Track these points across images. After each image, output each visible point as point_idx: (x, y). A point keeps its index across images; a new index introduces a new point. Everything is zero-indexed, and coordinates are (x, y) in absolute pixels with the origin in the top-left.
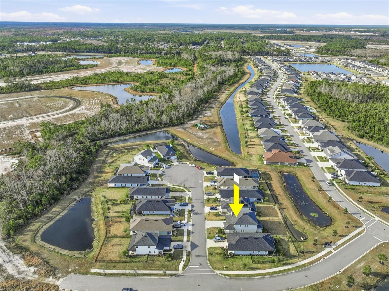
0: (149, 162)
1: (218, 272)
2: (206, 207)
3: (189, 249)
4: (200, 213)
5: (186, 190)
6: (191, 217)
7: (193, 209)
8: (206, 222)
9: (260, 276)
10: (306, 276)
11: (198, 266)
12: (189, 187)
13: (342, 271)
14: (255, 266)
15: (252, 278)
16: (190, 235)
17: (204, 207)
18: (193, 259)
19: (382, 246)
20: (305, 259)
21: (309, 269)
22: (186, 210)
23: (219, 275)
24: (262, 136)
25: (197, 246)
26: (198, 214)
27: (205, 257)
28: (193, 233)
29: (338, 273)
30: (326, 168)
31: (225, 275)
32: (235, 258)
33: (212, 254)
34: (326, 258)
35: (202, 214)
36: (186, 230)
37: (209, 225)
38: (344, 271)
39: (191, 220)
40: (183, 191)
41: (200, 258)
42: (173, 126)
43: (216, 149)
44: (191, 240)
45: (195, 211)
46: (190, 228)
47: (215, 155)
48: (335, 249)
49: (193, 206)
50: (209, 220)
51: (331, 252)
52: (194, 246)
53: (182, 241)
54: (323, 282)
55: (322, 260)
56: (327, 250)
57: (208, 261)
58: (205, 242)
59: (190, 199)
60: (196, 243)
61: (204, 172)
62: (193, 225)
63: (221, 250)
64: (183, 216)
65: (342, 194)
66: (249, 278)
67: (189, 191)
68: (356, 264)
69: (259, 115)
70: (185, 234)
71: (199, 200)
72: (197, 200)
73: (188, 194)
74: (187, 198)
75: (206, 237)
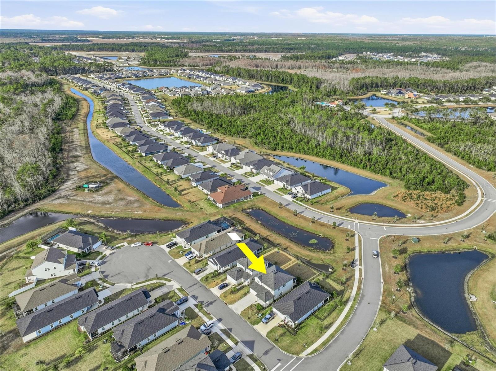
0: (67, 267)
1: (303, 355)
2: (211, 289)
3: (248, 351)
4: (212, 301)
5: (164, 282)
6: (208, 312)
7: (199, 300)
8: (231, 306)
9: (339, 330)
10: (369, 303)
11: (280, 364)
12: (163, 276)
13: (382, 281)
14: (326, 323)
15: (336, 336)
16: (230, 334)
17: (209, 291)
18: (264, 360)
19: (382, 243)
20: (352, 288)
21: (363, 296)
22: (193, 307)
23: (307, 357)
24: (186, 176)
25: (253, 342)
26: (211, 303)
27: (274, 349)
28: (231, 330)
29: (382, 285)
30: (277, 190)
31: (312, 353)
32: (302, 328)
33: (277, 340)
34: (363, 277)
35: (216, 300)
36: (220, 333)
37: (239, 307)
38: (384, 280)
39: (211, 315)
40: (161, 286)
41: (270, 353)
42: (40, 199)
43: (145, 211)
44: (239, 340)
45: (203, 302)
46: (221, 326)
47: (150, 220)
48: (361, 265)
49: (195, 297)
50: (232, 302)
51: (360, 270)
52: (250, 344)
53: (230, 348)
54: (383, 300)
55: (362, 280)
56: (357, 269)
57: (281, 350)
58: (255, 331)
59: (181, 290)
60: (248, 338)
61: (162, 246)
62: (220, 320)
63: (281, 328)
64: (197, 317)
65: (314, 210)
66: (334, 339)
67: (170, 281)
69: (155, 152)
70: (224, 337)
71: (194, 285)
72: (191, 287)
73: (173, 285)
74: (177, 291)
75: (251, 325)
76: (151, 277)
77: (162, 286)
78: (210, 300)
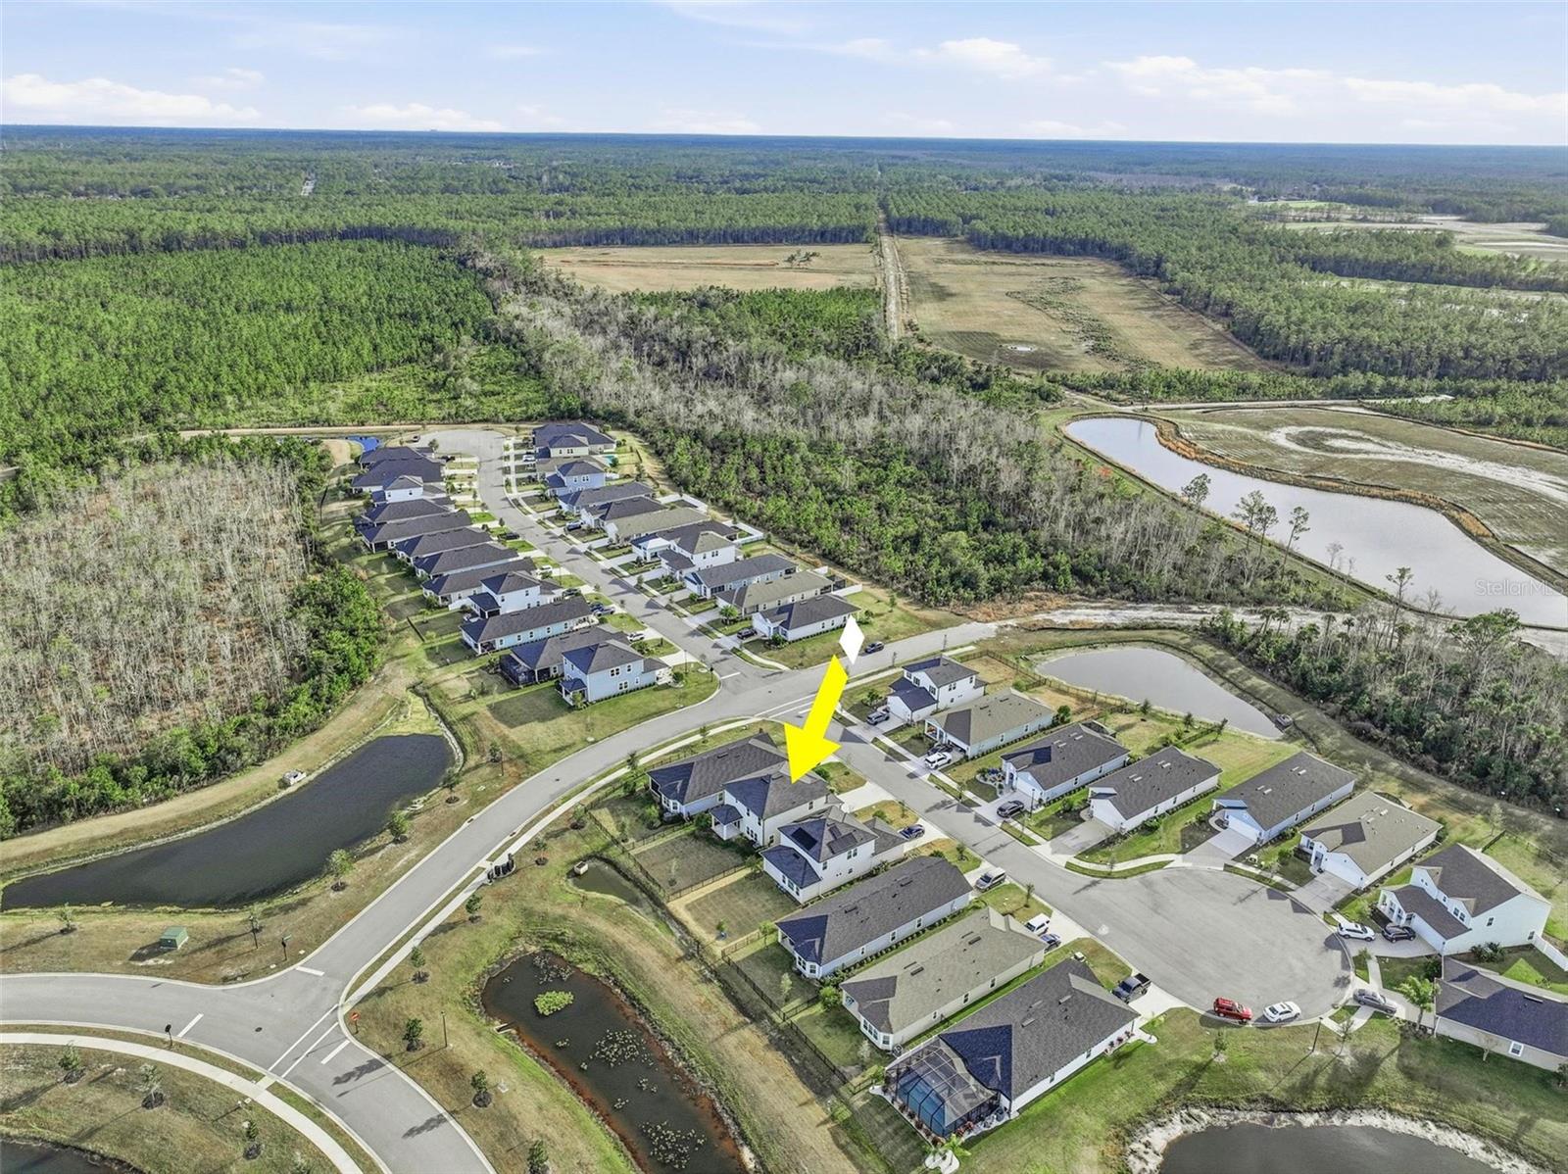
1: (755, 720)
2: (946, 836)
4: (936, 811)
5: (1085, 865)
6: (942, 791)
7: (971, 816)
8: (891, 798)
10: (557, 780)
13: (466, 824)
17: (948, 834)
20: (567, 813)
21: (553, 797)
22: (980, 801)
23: (748, 717)
25: (843, 741)
26: (937, 807)
28: (887, 759)
29: (475, 817)
34: (508, 838)
35: (928, 811)
36: (911, 756)
37: (871, 794)
39: (932, 784)
40: (1088, 853)
44: (871, 745)
45: (959, 811)
46: (909, 767)
48: (478, 871)
49: (983, 821)
51: (493, 859)
53: (888, 735)
54: (516, 784)
55: (518, 831)
56: (503, 860)
58: (837, 755)
60: (853, 745)
62: (912, 776)
64: (965, 783)
67: (1069, 866)
68: (420, 857)
70: (901, 750)
71: (995, 850)
72: (1002, 846)
73: (1054, 853)
74: (1036, 838)
76: (1134, 880)
77: (1085, 853)
78: (940, 812)
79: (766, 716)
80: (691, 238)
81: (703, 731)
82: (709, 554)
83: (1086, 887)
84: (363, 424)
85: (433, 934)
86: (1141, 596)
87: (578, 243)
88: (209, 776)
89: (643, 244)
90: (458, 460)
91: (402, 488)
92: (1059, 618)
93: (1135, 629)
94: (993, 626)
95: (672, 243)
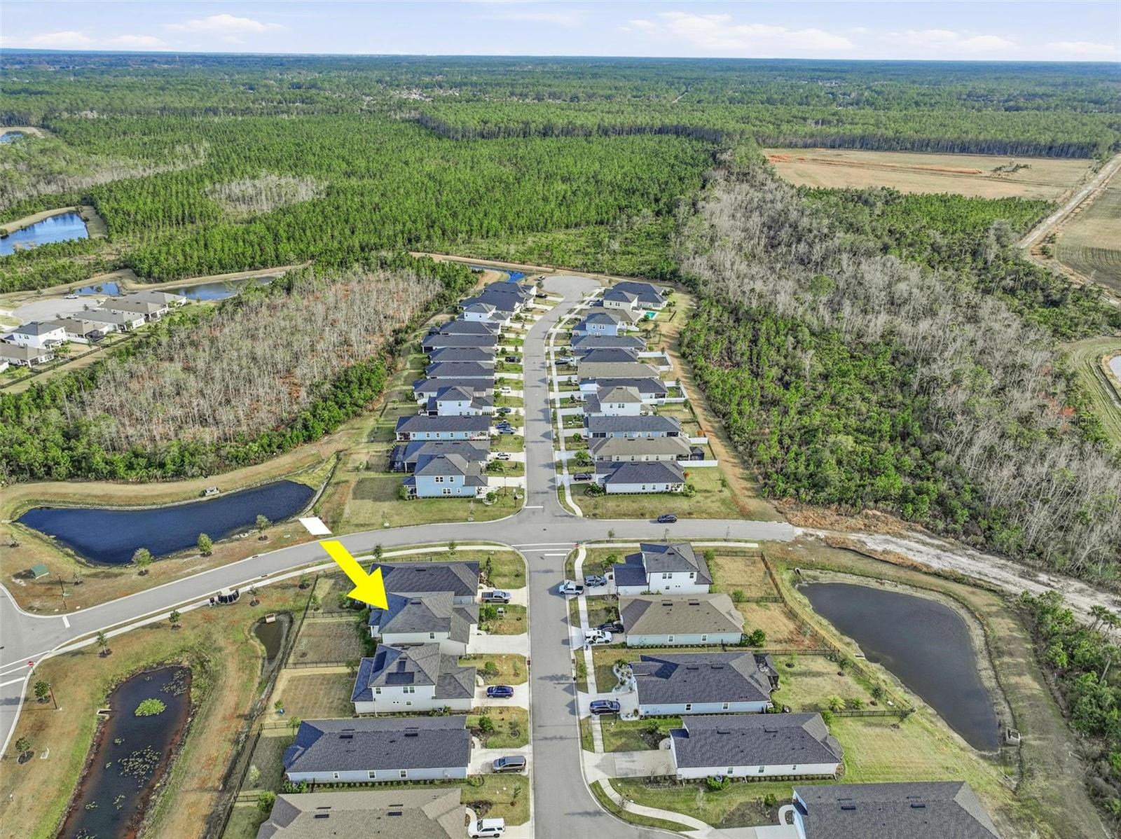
1: (508, 548)
2: (526, 707)
4: (548, 682)
5: (610, 792)
6: (573, 666)
7: (569, 698)
8: (527, 654)
11: (546, 555)
12: (598, 813)
13: (250, 558)
16: (572, 615)
17: (532, 706)
18: (560, 567)
22: (592, 688)
23: (506, 545)
25: (550, 590)
26: (553, 678)
27: (532, 569)
28: (565, 620)
33: (517, 576)
34: (259, 578)
35: (541, 678)
36: (585, 624)
37: (516, 644)
39: (573, 656)
40: (625, 782)
41: (544, 569)
44: (567, 603)
45: (565, 690)
46: (573, 632)
49: (573, 708)
50: (518, 658)
53: (589, 599)
55: (270, 574)
57: (527, 565)
58: (531, 601)
59: (587, 743)
62: (566, 642)
64: (600, 667)
67: (595, 786)
68: (203, 570)
70: (584, 616)
71: (551, 739)
72: (561, 738)
73: (597, 766)
74: (598, 745)
75: (528, 611)
77: (622, 780)
78: (550, 684)
79: (519, 548)
80: (921, 146)
81: (452, 545)
82: (616, 405)
83: (587, 813)
84: (523, 263)
85: (144, 627)
86: (988, 546)
87: (824, 146)
88: (172, 476)
89: (878, 149)
90: (548, 298)
91: (476, 311)
92: (874, 543)
93: (946, 578)
94: (799, 531)
95: (905, 149)
